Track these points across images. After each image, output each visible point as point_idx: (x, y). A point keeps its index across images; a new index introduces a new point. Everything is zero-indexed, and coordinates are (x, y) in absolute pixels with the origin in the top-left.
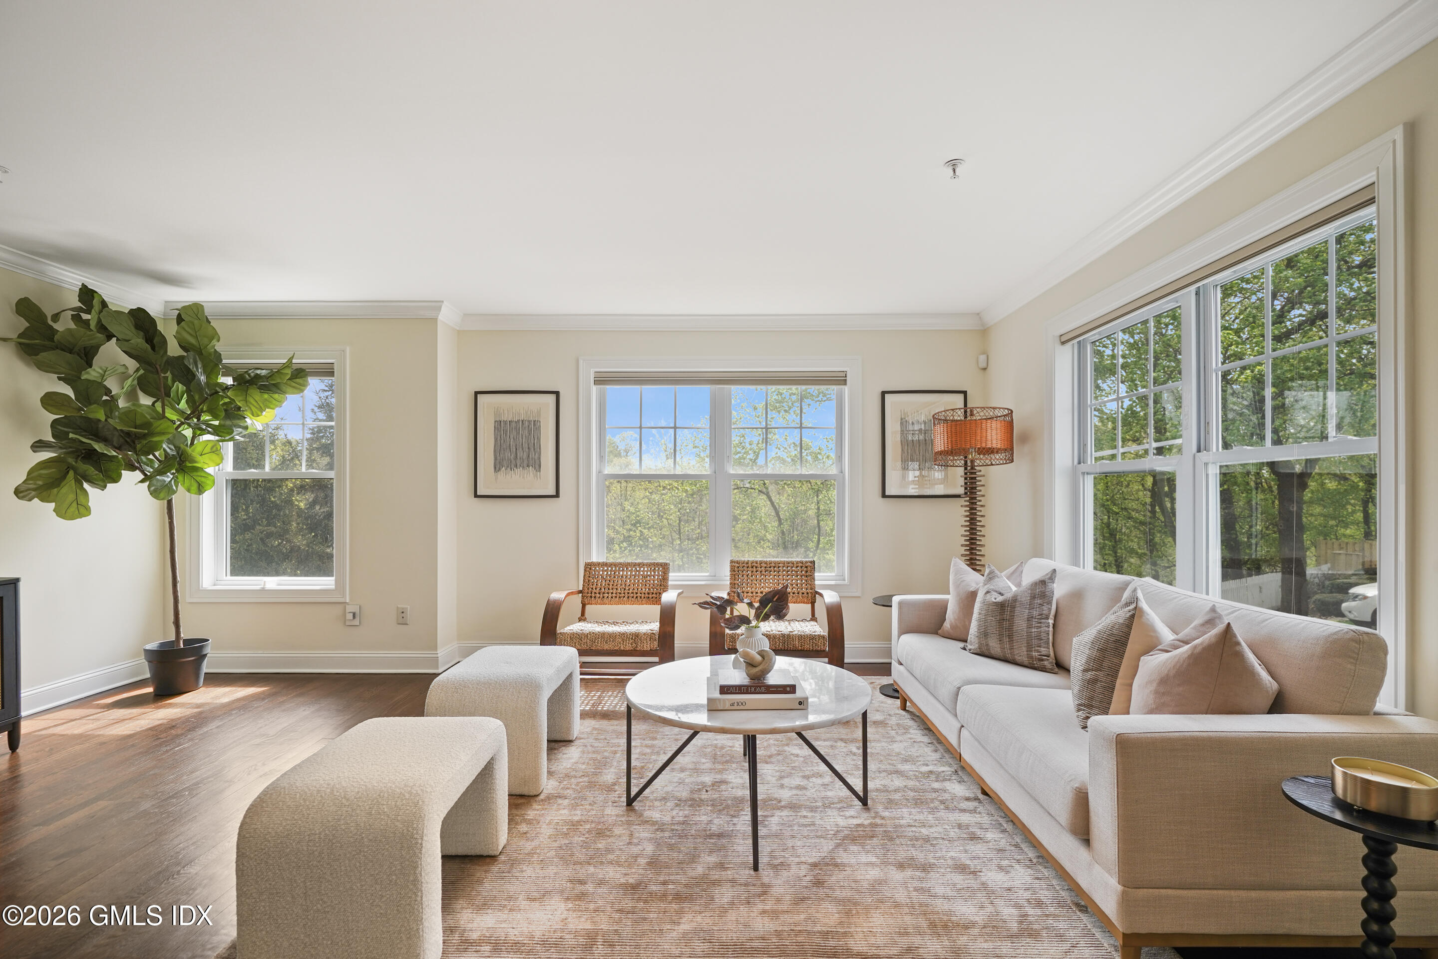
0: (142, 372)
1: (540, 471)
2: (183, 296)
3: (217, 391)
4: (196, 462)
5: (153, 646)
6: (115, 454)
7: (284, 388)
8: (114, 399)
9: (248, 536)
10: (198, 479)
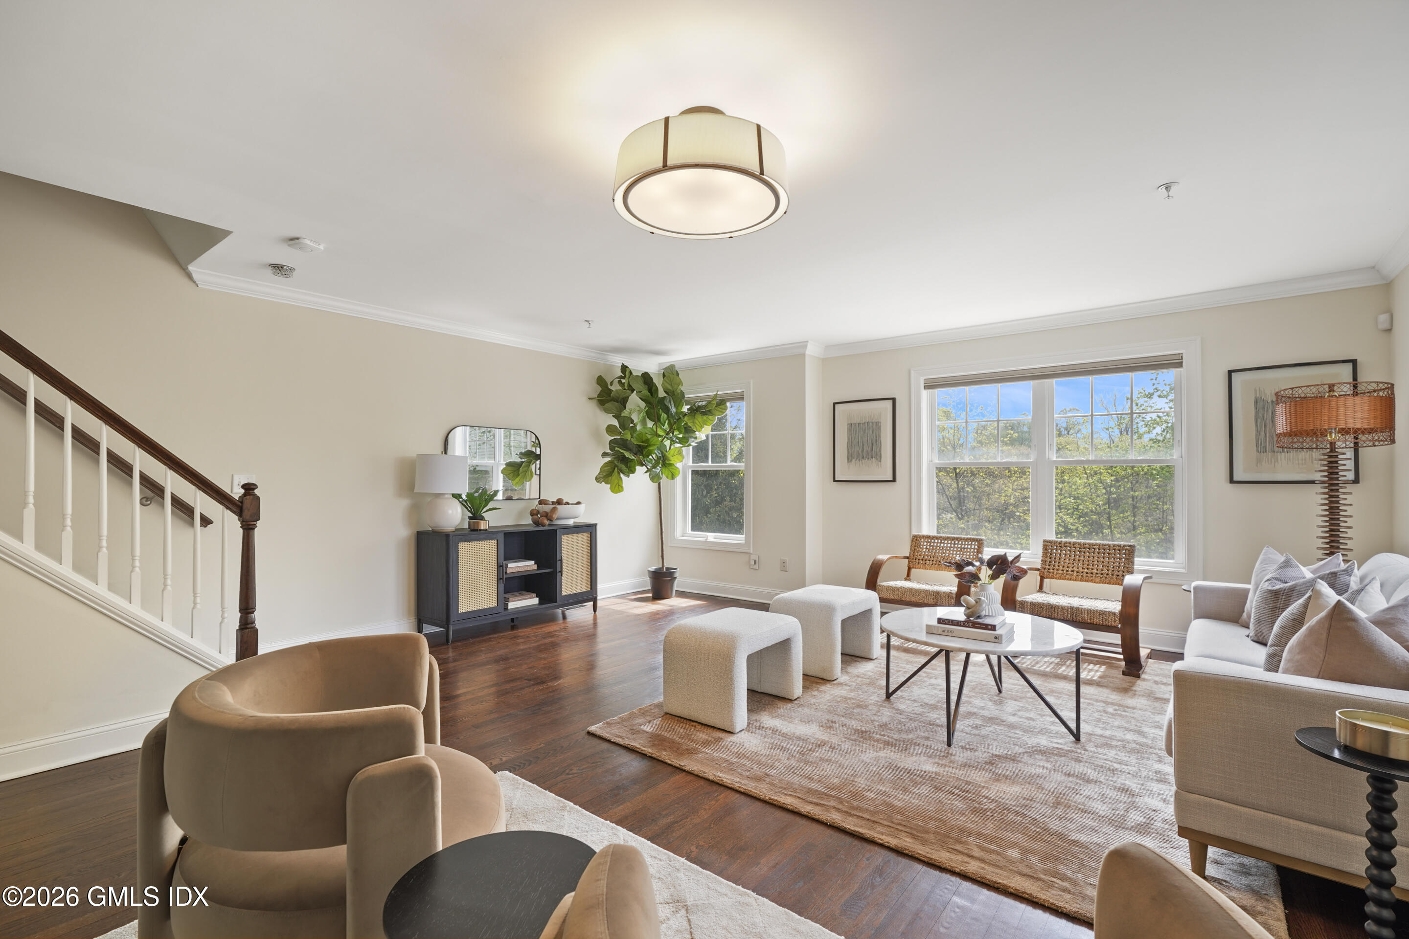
0: (647, 408)
1: (881, 461)
2: (666, 360)
3: (680, 416)
4: (670, 460)
5: (652, 569)
6: (633, 458)
7: (714, 412)
8: (635, 425)
9: (718, 509)
10: (672, 470)
